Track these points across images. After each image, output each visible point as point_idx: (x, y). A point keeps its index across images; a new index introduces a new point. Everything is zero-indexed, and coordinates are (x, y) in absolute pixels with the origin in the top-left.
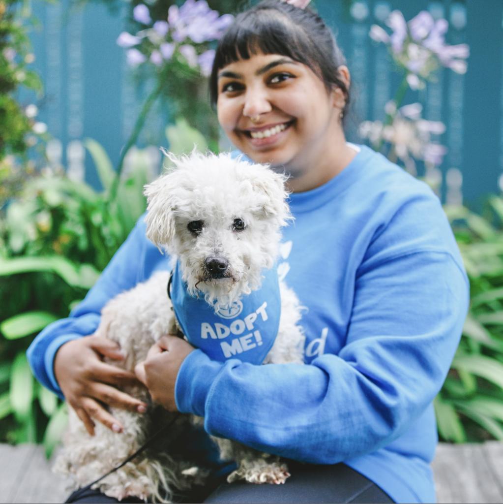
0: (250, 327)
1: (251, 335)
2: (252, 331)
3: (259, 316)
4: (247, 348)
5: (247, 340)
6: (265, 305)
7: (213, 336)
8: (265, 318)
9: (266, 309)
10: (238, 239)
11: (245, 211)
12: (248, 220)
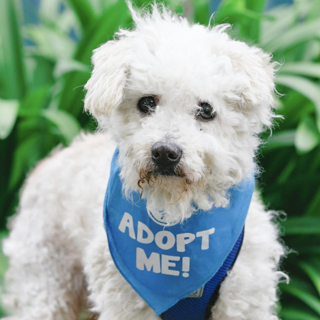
0: (181, 249)
1: (177, 259)
2: (181, 255)
3: (198, 241)
4: (166, 271)
5: (170, 261)
6: (212, 231)
7: (132, 235)
8: (205, 246)
9: (211, 237)
10: (201, 130)
11: (217, 95)
12: (217, 107)
